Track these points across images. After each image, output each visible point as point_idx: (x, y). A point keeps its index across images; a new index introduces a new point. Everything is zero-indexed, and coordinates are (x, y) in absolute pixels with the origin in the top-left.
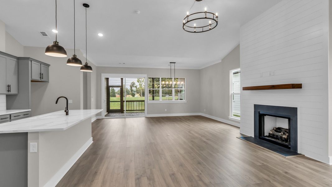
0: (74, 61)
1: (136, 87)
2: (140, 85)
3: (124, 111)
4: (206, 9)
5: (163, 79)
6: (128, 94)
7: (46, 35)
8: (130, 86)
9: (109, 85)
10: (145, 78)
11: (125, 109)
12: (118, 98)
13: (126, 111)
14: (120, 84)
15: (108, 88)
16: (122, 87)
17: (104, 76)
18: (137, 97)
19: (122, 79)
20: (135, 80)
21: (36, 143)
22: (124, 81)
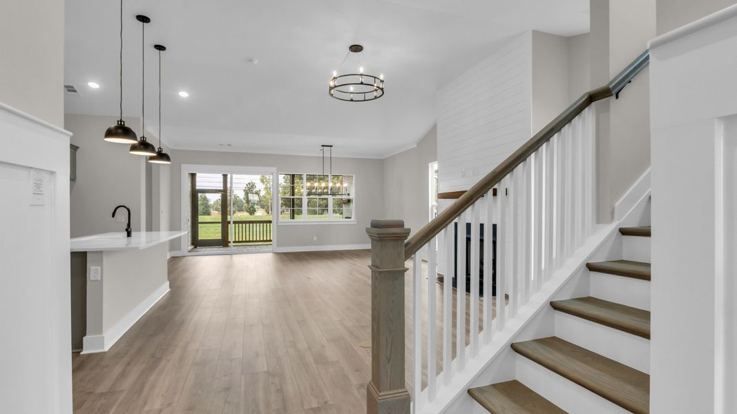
0: (142, 147)
1: (257, 193)
2: (266, 188)
3: (230, 242)
4: (361, 70)
5: (311, 178)
6: (240, 210)
7: (75, 91)
8: (244, 190)
9: (197, 188)
10: (272, 174)
11: (231, 238)
12: (216, 215)
13: (234, 242)
14: (220, 187)
15: (194, 194)
16: (224, 192)
17: (186, 170)
18: (260, 214)
19: (225, 176)
20: (256, 179)
21: (99, 268)
22: (229, 180)
